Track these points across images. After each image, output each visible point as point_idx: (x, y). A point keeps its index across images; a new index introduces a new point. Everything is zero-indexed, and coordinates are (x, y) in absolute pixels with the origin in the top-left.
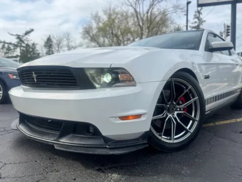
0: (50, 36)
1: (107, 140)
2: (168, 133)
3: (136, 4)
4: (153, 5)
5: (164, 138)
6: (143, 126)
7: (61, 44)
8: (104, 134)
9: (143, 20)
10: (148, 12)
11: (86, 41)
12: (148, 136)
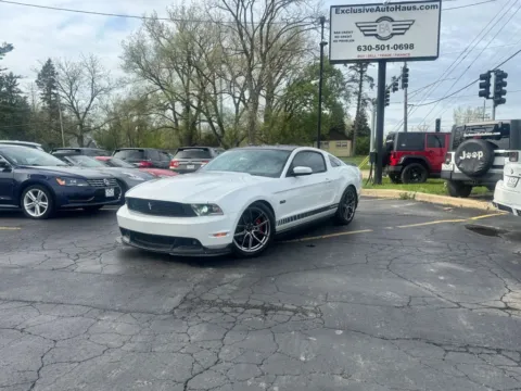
0: (49, 61)
1: (205, 248)
2: (246, 245)
3: (238, 6)
4: (272, 11)
5: (244, 249)
6: (228, 239)
7: (77, 83)
8: (204, 244)
9: (252, 40)
10: (262, 25)
11: (132, 76)
12: (231, 246)
